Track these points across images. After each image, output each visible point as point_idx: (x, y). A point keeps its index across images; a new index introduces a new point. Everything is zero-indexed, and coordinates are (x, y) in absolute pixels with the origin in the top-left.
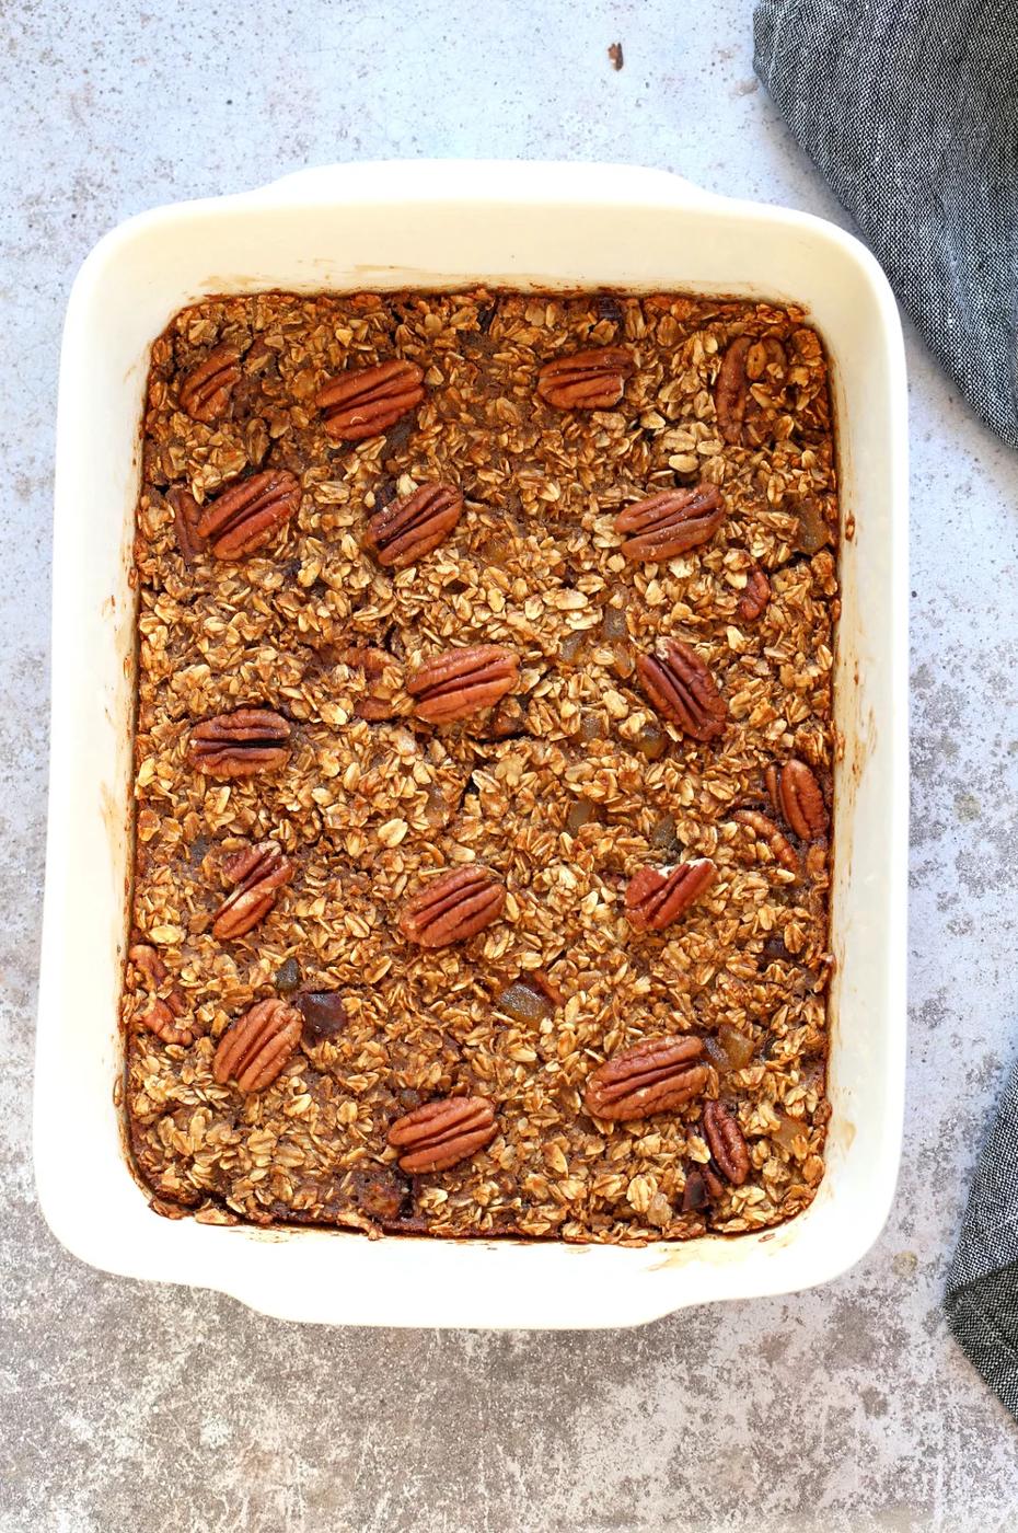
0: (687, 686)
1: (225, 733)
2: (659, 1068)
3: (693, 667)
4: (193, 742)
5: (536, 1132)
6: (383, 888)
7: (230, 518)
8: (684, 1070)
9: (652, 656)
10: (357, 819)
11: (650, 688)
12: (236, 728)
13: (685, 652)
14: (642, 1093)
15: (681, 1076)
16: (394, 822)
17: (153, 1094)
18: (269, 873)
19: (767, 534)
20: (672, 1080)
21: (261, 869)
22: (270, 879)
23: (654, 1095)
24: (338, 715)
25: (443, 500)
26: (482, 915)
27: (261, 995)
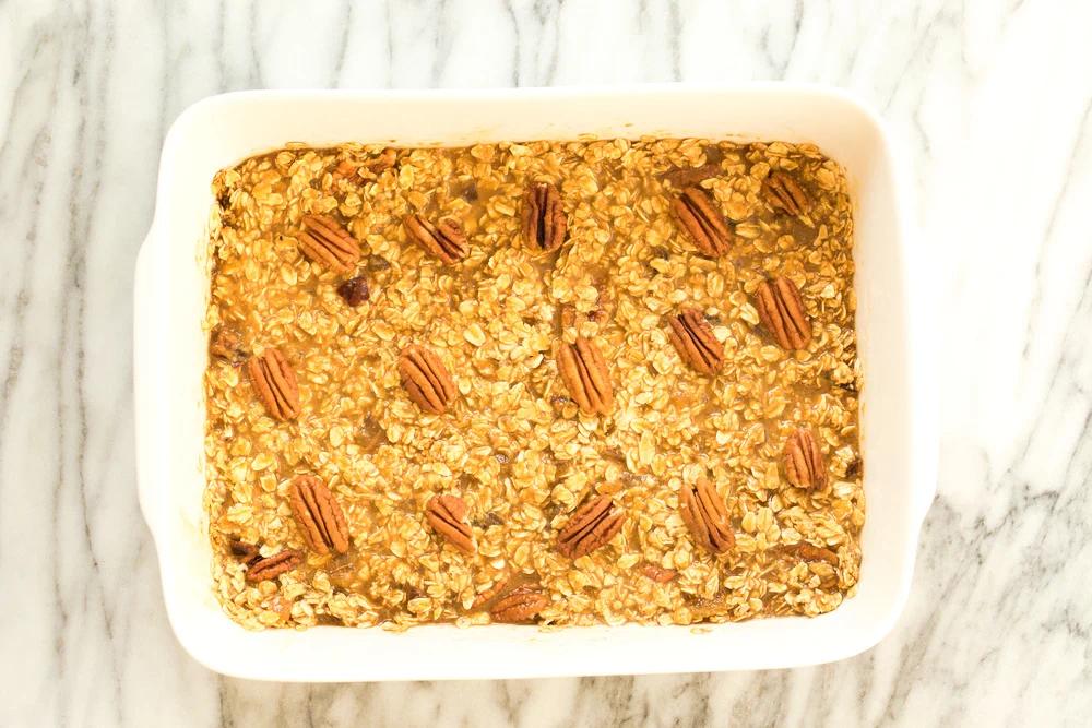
0: (591, 531)
1: (549, 208)
2: (325, 524)
3: (605, 533)
4: (545, 185)
5: (280, 447)
6: (438, 329)
7: (698, 208)
8: (325, 541)
9: (611, 505)
10: (485, 309)
11: (589, 506)
12: (554, 215)
13: (615, 527)
14: (307, 514)
15: (321, 540)
16: (482, 336)
17: (294, 166)
18: (446, 251)
19: (702, 578)
20: (318, 534)
21: (448, 245)
22: (442, 252)
23: (307, 522)
24: (560, 292)
25: (711, 360)
26: (422, 399)
27: (363, 245)
